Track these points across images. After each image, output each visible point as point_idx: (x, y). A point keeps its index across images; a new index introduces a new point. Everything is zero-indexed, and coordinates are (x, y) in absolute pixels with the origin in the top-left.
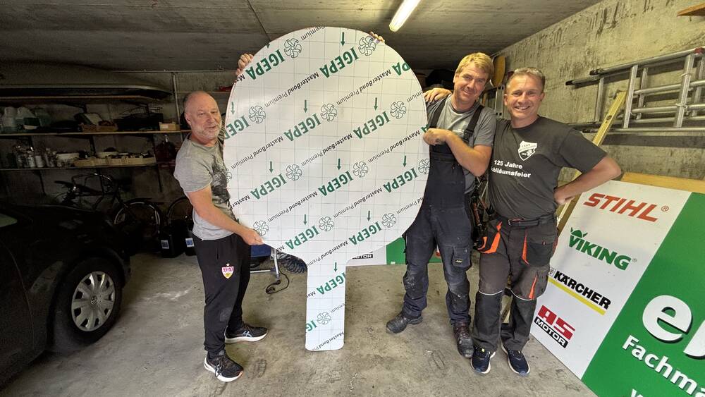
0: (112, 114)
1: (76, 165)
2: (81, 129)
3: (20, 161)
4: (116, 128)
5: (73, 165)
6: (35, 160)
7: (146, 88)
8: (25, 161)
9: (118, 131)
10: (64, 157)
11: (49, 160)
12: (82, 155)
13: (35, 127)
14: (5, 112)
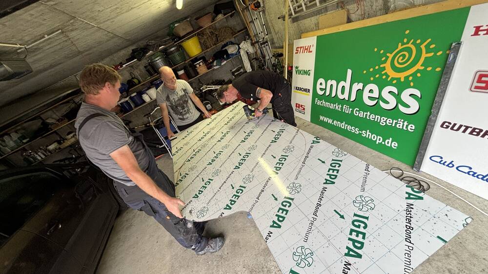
0: (58, 115)
1: (61, 147)
2: (51, 128)
3: (31, 159)
4: (66, 120)
5: (60, 148)
6: (39, 156)
7: (70, 91)
8: (35, 159)
9: (69, 121)
10: (51, 147)
11: (46, 152)
12: (59, 143)
13: (28, 139)
14: (5, 139)
